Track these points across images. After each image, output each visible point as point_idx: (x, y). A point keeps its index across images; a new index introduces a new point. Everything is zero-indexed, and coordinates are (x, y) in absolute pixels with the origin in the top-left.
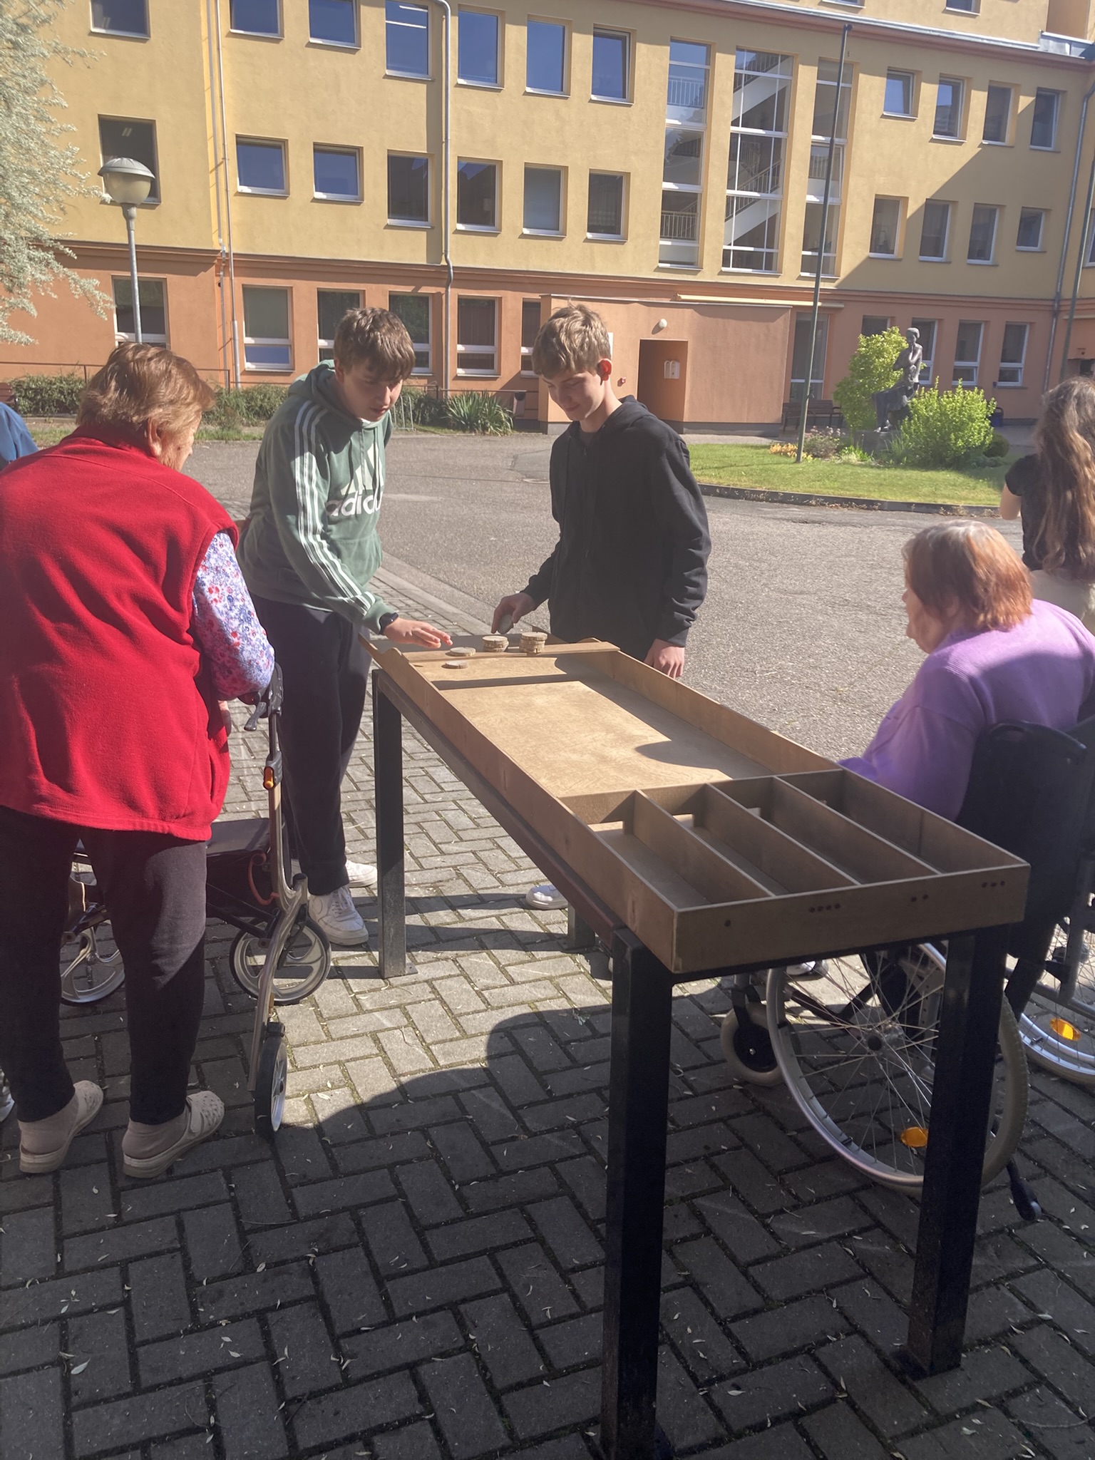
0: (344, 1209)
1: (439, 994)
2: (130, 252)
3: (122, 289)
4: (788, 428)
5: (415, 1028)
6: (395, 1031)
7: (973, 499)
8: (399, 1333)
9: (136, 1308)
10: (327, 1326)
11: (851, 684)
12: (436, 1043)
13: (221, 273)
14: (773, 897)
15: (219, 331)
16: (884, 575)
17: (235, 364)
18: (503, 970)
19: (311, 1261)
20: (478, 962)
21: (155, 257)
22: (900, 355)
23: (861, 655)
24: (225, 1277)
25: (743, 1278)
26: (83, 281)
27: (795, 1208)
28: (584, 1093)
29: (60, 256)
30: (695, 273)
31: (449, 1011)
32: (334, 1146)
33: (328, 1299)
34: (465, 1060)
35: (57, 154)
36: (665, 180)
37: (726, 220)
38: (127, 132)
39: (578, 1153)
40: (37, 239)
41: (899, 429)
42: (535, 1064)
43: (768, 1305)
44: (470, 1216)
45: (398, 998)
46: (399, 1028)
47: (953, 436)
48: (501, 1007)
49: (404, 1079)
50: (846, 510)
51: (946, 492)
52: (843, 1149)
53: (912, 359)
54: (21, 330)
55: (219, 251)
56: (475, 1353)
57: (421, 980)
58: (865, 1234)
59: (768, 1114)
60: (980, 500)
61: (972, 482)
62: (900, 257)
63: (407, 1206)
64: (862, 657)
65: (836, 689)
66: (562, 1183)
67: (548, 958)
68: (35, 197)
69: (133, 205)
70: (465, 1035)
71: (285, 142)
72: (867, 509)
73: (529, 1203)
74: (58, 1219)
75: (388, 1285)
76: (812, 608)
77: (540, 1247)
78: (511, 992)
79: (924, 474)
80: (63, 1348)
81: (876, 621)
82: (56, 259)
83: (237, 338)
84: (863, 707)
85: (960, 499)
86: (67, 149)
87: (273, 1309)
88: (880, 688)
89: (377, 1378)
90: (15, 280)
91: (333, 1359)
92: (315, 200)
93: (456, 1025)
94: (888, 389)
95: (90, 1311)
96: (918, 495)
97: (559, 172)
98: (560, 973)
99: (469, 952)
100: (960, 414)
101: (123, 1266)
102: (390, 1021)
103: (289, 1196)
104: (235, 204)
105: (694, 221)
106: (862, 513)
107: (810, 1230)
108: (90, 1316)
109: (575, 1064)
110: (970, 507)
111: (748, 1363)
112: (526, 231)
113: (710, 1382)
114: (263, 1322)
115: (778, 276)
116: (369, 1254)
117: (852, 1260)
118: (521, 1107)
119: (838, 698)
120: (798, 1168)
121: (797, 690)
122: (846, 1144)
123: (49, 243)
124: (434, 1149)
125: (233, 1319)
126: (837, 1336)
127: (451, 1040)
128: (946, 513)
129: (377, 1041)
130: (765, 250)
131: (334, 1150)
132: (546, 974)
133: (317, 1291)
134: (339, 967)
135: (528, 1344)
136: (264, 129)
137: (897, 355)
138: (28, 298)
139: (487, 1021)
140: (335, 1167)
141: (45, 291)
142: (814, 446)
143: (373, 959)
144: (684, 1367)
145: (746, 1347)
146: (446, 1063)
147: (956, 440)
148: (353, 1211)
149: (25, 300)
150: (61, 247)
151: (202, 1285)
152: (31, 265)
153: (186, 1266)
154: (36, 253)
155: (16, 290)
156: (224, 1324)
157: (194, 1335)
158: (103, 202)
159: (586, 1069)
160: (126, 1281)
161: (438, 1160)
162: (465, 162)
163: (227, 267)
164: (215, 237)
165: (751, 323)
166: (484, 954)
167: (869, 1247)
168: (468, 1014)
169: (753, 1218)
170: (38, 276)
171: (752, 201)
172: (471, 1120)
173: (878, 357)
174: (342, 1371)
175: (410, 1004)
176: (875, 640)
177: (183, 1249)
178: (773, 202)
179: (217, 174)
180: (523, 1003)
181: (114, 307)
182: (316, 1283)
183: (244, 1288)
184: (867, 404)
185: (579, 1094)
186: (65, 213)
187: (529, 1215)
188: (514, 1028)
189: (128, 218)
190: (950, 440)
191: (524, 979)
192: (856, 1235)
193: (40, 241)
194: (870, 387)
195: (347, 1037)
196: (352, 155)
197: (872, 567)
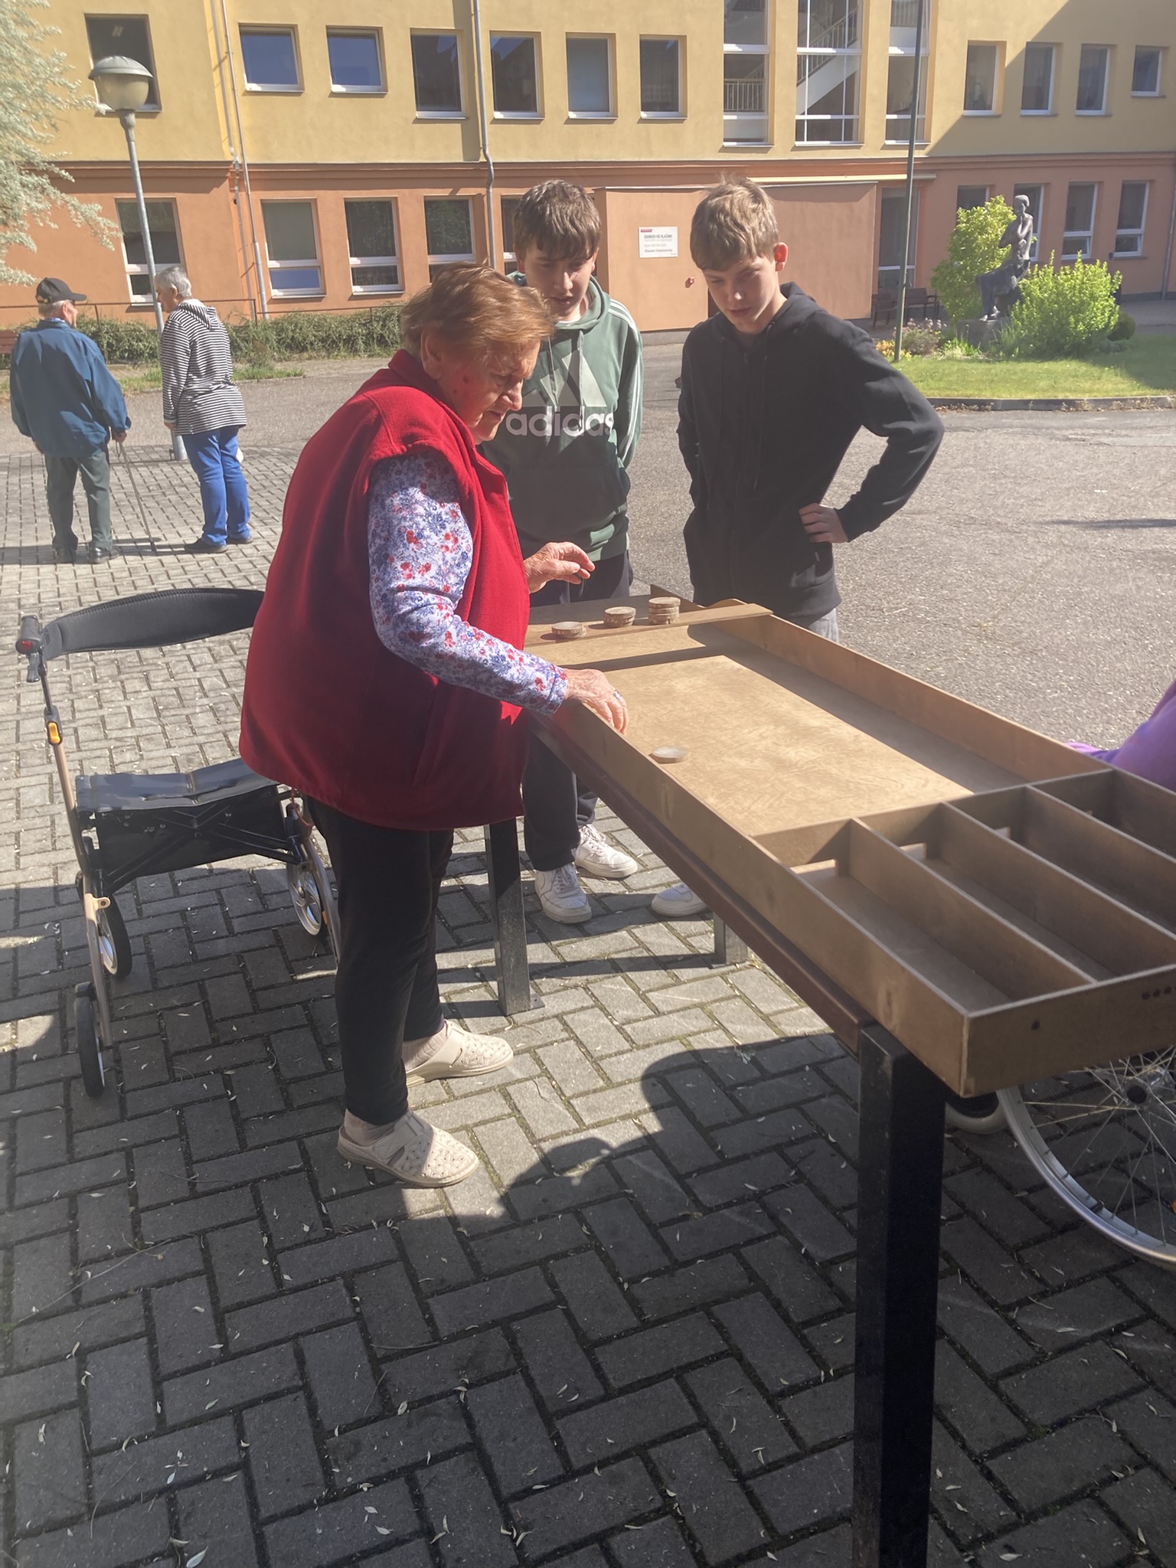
0: (495, 1323)
1: (573, 1032)
2: (132, 170)
3: (128, 213)
4: (879, 323)
5: (551, 1078)
6: (528, 1083)
7: (1098, 391)
8: (580, 1491)
9: (258, 1474)
10: (491, 1484)
11: (994, 617)
12: (577, 1096)
13: (236, 188)
14: (1094, 984)
15: (240, 255)
16: (1010, 486)
17: (260, 292)
18: (644, 998)
19: (462, 1396)
20: (612, 987)
21: (161, 174)
22: (1007, 229)
23: (1001, 581)
24: (361, 1423)
25: (994, 1397)
26: (84, 207)
27: (1043, 1295)
28: (762, 1152)
29: (56, 180)
30: (765, 150)
31: (588, 1054)
32: (473, 1238)
33: (489, 1447)
34: (614, 1116)
35: (43, 62)
36: (726, 42)
37: (798, 85)
38: (117, 31)
39: (765, 1233)
40: (29, 163)
41: (1009, 315)
42: (698, 1117)
43: (1031, 1433)
44: (646, 1325)
45: (526, 1040)
46: (531, 1078)
47: (1072, 319)
48: (648, 1046)
49: (547, 1146)
50: (955, 412)
51: (1067, 385)
52: (1093, 1217)
53: (1022, 232)
54: (21, 269)
55: (230, 162)
56: (677, 1517)
57: (549, 1014)
58: (1137, 1328)
59: (989, 1170)
60: (1106, 392)
61: (1095, 371)
62: (999, 113)
63: (568, 1314)
64: (1002, 584)
65: (979, 625)
66: (752, 1276)
67: (695, 980)
68: (22, 114)
69: (131, 111)
70: (610, 1084)
71: (294, 27)
72: (979, 410)
73: (717, 1302)
74: (153, 1355)
75: (559, 1424)
76: (935, 530)
77: (736, 1363)
78: (657, 1026)
79: (1040, 365)
80: (174, 1532)
81: (1011, 541)
82: (53, 184)
83: (260, 262)
84: (1014, 644)
85: (1084, 392)
86: (54, 55)
87: (422, 1464)
88: (1028, 620)
89: (561, 1556)
90: (9, 211)
91: (503, 1531)
92: (334, 95)
93: (598, 1071)
94: (993, 270)
95: (200, 1480)
96: (1035, 391)
97: (606, 41)
98: (711, 997)
99: (601, 976)
100: (1080, 292)
101: (236, 1413)
102: (520, 1070)
103: (425, 1309)
104: (244, 104)
105: (761, 88)
106: (974, 414)
107: (1069, 1326)
108: (204, 1486)
109: (746, 1115)
110: (1096, 401)
111: (1019, 1515)
112: (572, 115)
113: (975, 1544)
114: (412, 1482)
115: (859, 147)
116: (530, 1382)
117: (1125, 1366)
118: (689, 1175)
119: (983, 635)
120: (1038, 1241)
121: (934, 630)
122: (1096, 1210)
123: (42, 167)
124: (592, 1236)
125: (376, 1481)
126: (1123, 1470)
127: (595, 1091)
128: (1068, 409)
129: (507, 1096)
130: (843, 117)
131: (472, 1244)
132: (696, 1000)
133: (473, 1436)
134: (453, 1004)
135: (742, 1502)
136: (270, 16)
137: (1003, 229)
138: (25, 231)
139: (634, 1065)
140: (475, 1266)
141: (43, 221)
142: (913, 342)
143: (490, 991)
144: (940, 1525)
145: (1013, 1493)
146: (592, 1122)
147: (1077, 322)
148: (504, 1324)
149: (22, 234)
150: (57, 170)
151: (334, 1435)
152: (25, 192)
153: (312, 1411)
154: (29, 179)
155: (12, 223)
156: (365, 1489)
157: (331, 1506)
158: (98, 114)
159: (760, 1120)
160: (241, 1435)
161: (598, 1249)
162: (498, 37)
163: (242, 180)
164: (225, 146)
165: (833, 204)
166: (619, 978)
167: (1144, 1347)
168: (610, 1056)
169: (992, 1312)
170: (34, 204)
171: (826, 59)
172: (632, 1195)
173: (980, 234)
174: (517, 1549)
175: (540, 1047)
176: (1013, 564)
177: (306, 1388)
178: (850, 58)
179: (221, 71)
180: (673, 1039)
181: (121, 235)
182: (471, 1425)
183: (385, 1437)
184: (969, 289)
185: (756, 1154)
186: (57, 129)
187: (717, 1320)
188: (667, 1072)
189: (127, 126)
190: (1069, 324)
191: (670, 1009)
192: (1125, 1330)
193: (32, 164)
194: (972, 269)
195: (472, 1094)
196: (370, 37)
197: (995, 477)
